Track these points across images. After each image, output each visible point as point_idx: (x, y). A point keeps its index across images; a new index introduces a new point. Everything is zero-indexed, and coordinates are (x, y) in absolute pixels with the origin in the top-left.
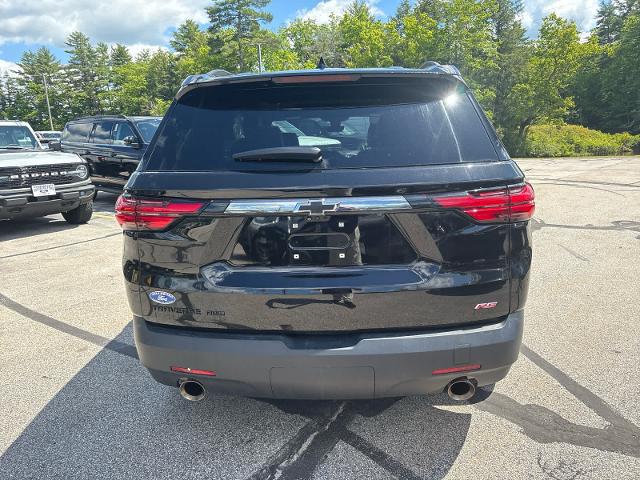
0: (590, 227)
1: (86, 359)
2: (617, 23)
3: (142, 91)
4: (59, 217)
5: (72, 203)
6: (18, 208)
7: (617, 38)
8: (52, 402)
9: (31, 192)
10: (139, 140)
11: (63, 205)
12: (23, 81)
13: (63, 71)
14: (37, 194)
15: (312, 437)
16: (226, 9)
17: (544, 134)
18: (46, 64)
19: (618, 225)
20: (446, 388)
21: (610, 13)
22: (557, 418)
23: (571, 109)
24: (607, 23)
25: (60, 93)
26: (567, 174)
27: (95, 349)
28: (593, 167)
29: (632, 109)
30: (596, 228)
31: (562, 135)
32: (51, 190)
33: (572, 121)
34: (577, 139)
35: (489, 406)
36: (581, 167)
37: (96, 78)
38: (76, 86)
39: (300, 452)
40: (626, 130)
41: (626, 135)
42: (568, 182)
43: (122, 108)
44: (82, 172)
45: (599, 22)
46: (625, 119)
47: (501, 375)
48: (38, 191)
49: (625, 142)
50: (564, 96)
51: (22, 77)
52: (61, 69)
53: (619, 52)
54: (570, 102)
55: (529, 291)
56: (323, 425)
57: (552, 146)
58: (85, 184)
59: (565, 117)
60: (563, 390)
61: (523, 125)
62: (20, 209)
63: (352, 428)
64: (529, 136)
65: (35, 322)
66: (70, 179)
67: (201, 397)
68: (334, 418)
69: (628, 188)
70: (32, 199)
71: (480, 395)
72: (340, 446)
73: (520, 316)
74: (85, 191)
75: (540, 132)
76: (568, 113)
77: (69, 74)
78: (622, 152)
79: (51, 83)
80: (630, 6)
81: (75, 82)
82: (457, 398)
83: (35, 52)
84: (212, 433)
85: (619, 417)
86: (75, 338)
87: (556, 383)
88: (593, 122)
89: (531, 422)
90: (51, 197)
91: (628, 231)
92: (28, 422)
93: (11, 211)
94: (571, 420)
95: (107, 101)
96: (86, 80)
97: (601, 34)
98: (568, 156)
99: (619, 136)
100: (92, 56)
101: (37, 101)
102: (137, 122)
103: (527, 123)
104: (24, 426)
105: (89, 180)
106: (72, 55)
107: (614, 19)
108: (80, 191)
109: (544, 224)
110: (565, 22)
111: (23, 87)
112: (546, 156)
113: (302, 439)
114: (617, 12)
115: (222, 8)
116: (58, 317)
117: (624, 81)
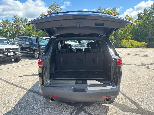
0: (135, 65)
1: (24, 93)
2: (142, 17)
3: (31, 29)
4: (13, 60)
5: (17, 57)
6: (4, 58)
7: (142, 20)
8: (18, 103)
9: (7, 54)
10: (32, 42)
11: (15, 57)
12: (2, 26)
13: (11, 24)
14: (9, 55)
15: (76, 111)
16: (52, 11)
17: (125, 42)
18: (7, 22)
19: (141, 65)
20: (105, 100)
21: (140, 15)
22: (127, 107)
23: (131, 36)
24: (140, 17)
25: (11, 29)
26: (130, 52)
27: (26, 91)
28: (136, 51)
29: (145, 37)
30: (136, 65)
31: (129, 42)
32: (12, 54)
33: (131, 39)
34: (133, 43)
35: (113, 104)
36: (133, 50)
37: (20, 26)
38: (14, 28)
39: (74, 114)
40: (144, 42)
41: (144, 43)
42: (131, 54)
43: (25, 33)
44: (19, 50)
45: (138, 17)
46: (144, 39)
47: (116, 97)
48: (9, 54)
49: (144, 44)
50: (130, 34)
51: (1, 25)
52: (11, 23)
53: (142, 24)
54: (131, 35)
55: (122, 79)
56: (78, 108)
57: (127, 45)
58: (20, 52)
59: (130, 38)
60: (129, 101)
61: (121, 40)
62: (5, 58)
63: (84, 109)
64: (122, 42)
65: (11, 85)
66: (17, 51)
67: (54, 102)
68: (80, 107)
69: (144, 56)
70: (8, 56)
71: (111, 102)
72: (82, 112)
73: (120, 85)
74: (20, 54)
75: (124, 42)
76: (131, 37)
77: (13, 25)
78: (143, 47)
79: (8, 27)
80: (145, 13)
81: (14, 27)
82: (107, 102)
83: (5, 19)
84: (54, 110)
85: (140, 107)
86: (21, 89)
87: (127, 99)
88: (136, 40)
89: (122, 108)
90: (12, 56)
91: (144, 66)
92: (13, 107)
93: (2, 59)
94: (130, 107)
95: (22, 31)
96: (17, 26)
97: (138, 20)
98: (131, 47)
99: (142, 43)
100: (19, 21)
101: (5, 31)
102: (32, 38)
103: (121, 39)
104: (12, 108)
105: (21, 52)
106: (14, 20)
107: (141, 16)
108: (19, 54)
109: (125, 64)
110: (130, 17)
111: (2, 28)
112: (126, 47)
113: (74, 111)
114: (142, 15)
115: (51, 11)
116: (16, 84)
117: (143, 30)
